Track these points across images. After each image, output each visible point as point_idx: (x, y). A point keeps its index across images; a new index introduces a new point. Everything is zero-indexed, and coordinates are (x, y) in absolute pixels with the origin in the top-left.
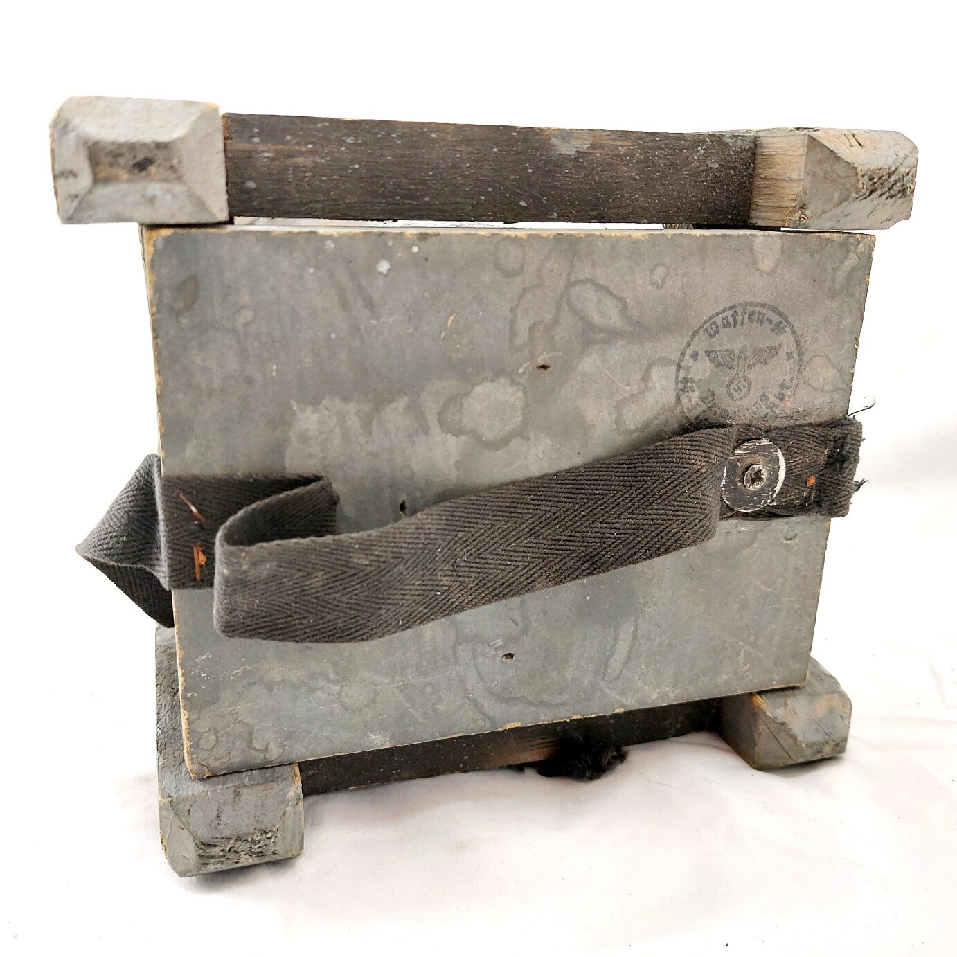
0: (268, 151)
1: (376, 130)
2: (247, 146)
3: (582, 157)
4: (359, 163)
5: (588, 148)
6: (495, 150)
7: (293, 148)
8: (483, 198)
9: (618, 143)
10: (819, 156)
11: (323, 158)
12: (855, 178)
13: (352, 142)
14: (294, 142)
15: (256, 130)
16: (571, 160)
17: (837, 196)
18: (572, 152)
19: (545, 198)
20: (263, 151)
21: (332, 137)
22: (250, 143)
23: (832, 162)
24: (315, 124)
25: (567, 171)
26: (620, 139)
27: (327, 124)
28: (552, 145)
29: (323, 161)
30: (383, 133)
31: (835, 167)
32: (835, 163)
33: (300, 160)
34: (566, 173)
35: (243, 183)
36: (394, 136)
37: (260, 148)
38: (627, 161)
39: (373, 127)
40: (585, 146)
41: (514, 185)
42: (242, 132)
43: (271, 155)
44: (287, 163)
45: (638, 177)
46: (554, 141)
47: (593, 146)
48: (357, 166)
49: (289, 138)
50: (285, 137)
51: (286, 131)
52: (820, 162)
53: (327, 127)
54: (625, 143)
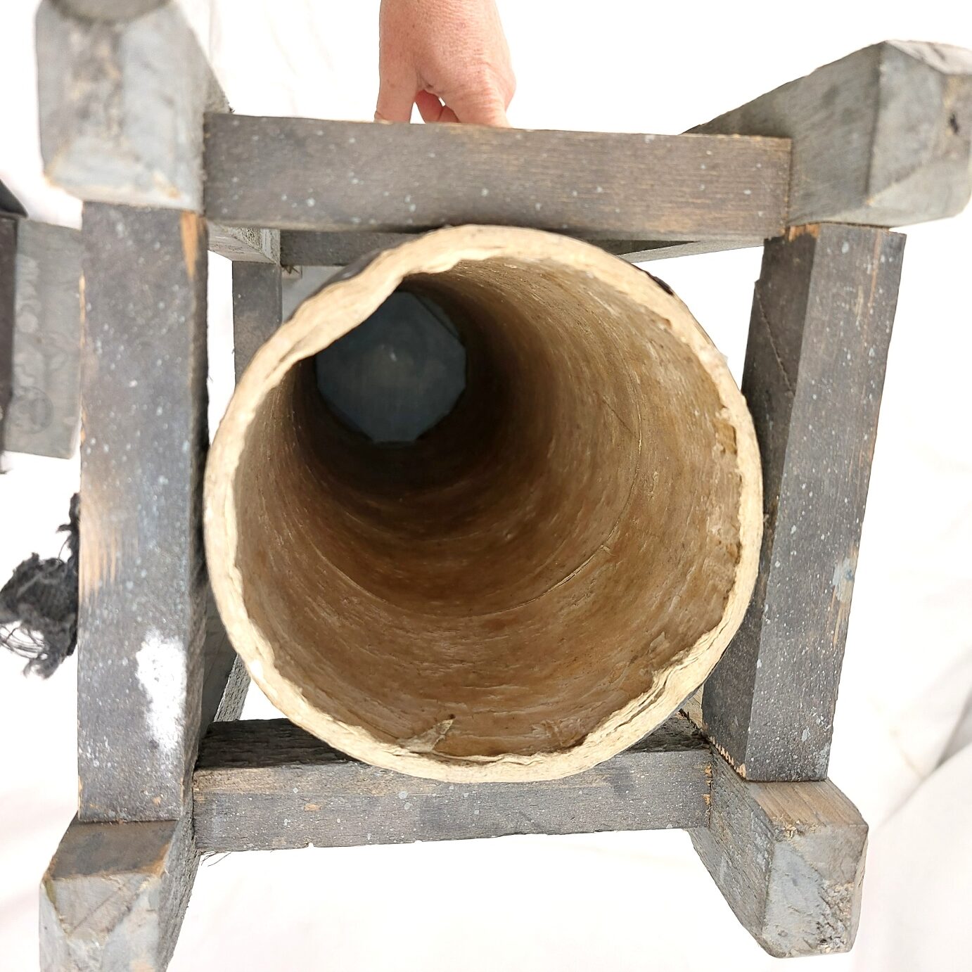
0: (872, 269)
1: (877, 379)
2: (878, 249)
3: (828, 591)
4: (851, 360)
5: (836, 598)
6: (846, 500)
7: (872, 295)
8: (804, 487)
9: (837, 629)
10: (853, 840)
11: (860, 323)
12: (843, 881)
13: (870, 354)
14: (877, 296)
15: (891, 260)
16: (828, 581)
17: (821, 865)
18: (835, 582)
19: (795, 553)
20: (872, 264)
21: (876, 334)
22: (881, 253)
23: (851, 854)
24: (889, 320)
25: (818, 576)
26: (840, 632)
27: (888, 331)
28: (844, 559)
29: (857, 323)
30: (874, 386)
31: (848, 858)
32: (852, 857)
33: (861, 300)
34: (816, 575)
35: (848, 240)
36: (871, 396)
37: (876, 262)
38: (820, 641)
39: (879, 376)
40: (839, 595)
41: (812, 520)
42: (891, 247)
43: (868, 272)
44: (860, 288)
45: (803, 653)
46: (847, 562)
47: (838, 603)
48: (849, 357)
49: (881, 291)
50: (882, 288)
51: (888, 290)
52: (848, 841)
53: (885, 331)
54: (836, 637)
